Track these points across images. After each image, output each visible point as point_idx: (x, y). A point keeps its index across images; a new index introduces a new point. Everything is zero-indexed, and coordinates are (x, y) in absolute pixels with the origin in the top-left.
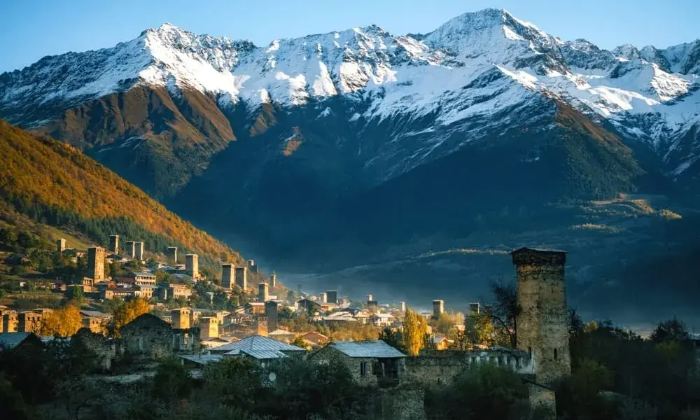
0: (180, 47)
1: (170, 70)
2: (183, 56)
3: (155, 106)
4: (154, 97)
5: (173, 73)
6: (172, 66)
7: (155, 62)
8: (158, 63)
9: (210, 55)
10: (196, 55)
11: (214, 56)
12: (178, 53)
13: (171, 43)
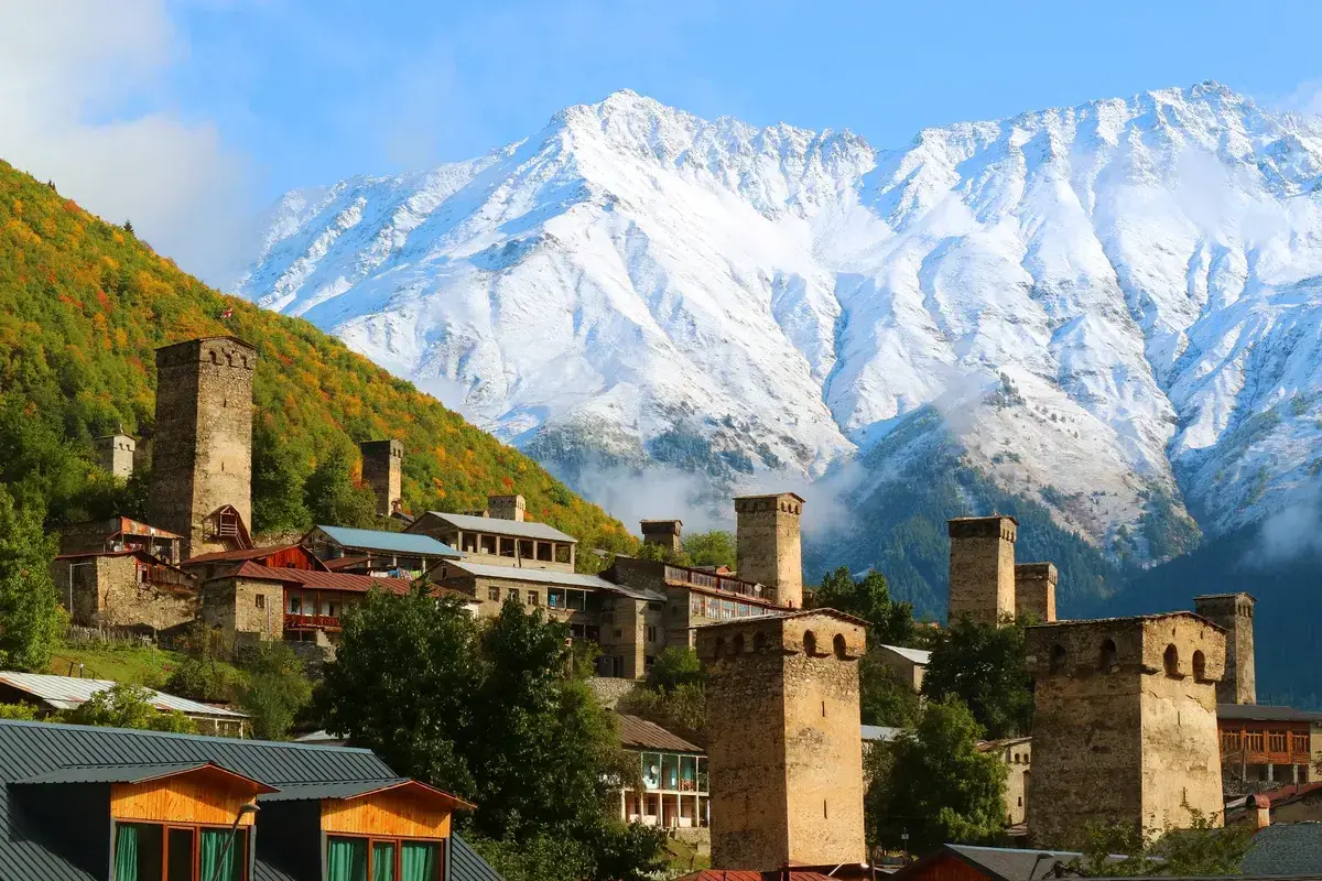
0: (660, 152)
1: (631, 215)
2: (668, 176)
3: (592, 312)
4: (585, 288)
5: (640, 221)
6: (636, 204)
7: (588, 193)
8: (597, 197)
9: (743, 175)
10: (705, 174)
11: (755, 177)
12: (654, 169)
13: (635, 144)
